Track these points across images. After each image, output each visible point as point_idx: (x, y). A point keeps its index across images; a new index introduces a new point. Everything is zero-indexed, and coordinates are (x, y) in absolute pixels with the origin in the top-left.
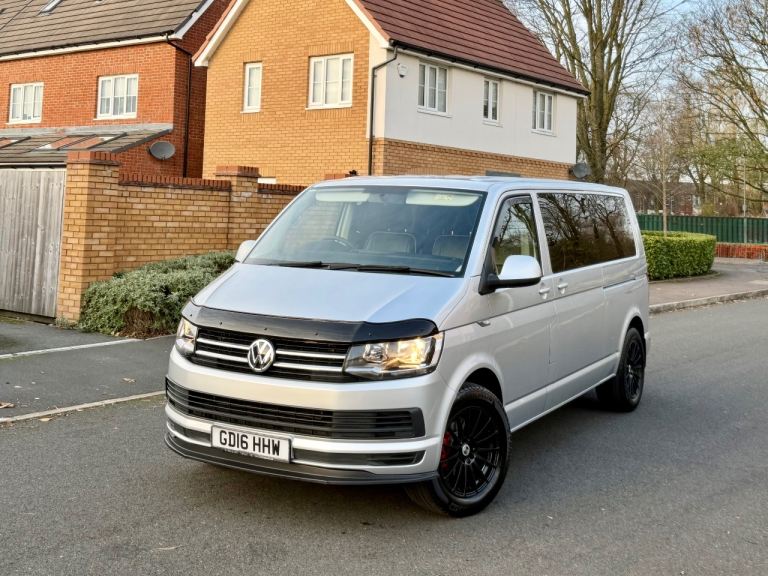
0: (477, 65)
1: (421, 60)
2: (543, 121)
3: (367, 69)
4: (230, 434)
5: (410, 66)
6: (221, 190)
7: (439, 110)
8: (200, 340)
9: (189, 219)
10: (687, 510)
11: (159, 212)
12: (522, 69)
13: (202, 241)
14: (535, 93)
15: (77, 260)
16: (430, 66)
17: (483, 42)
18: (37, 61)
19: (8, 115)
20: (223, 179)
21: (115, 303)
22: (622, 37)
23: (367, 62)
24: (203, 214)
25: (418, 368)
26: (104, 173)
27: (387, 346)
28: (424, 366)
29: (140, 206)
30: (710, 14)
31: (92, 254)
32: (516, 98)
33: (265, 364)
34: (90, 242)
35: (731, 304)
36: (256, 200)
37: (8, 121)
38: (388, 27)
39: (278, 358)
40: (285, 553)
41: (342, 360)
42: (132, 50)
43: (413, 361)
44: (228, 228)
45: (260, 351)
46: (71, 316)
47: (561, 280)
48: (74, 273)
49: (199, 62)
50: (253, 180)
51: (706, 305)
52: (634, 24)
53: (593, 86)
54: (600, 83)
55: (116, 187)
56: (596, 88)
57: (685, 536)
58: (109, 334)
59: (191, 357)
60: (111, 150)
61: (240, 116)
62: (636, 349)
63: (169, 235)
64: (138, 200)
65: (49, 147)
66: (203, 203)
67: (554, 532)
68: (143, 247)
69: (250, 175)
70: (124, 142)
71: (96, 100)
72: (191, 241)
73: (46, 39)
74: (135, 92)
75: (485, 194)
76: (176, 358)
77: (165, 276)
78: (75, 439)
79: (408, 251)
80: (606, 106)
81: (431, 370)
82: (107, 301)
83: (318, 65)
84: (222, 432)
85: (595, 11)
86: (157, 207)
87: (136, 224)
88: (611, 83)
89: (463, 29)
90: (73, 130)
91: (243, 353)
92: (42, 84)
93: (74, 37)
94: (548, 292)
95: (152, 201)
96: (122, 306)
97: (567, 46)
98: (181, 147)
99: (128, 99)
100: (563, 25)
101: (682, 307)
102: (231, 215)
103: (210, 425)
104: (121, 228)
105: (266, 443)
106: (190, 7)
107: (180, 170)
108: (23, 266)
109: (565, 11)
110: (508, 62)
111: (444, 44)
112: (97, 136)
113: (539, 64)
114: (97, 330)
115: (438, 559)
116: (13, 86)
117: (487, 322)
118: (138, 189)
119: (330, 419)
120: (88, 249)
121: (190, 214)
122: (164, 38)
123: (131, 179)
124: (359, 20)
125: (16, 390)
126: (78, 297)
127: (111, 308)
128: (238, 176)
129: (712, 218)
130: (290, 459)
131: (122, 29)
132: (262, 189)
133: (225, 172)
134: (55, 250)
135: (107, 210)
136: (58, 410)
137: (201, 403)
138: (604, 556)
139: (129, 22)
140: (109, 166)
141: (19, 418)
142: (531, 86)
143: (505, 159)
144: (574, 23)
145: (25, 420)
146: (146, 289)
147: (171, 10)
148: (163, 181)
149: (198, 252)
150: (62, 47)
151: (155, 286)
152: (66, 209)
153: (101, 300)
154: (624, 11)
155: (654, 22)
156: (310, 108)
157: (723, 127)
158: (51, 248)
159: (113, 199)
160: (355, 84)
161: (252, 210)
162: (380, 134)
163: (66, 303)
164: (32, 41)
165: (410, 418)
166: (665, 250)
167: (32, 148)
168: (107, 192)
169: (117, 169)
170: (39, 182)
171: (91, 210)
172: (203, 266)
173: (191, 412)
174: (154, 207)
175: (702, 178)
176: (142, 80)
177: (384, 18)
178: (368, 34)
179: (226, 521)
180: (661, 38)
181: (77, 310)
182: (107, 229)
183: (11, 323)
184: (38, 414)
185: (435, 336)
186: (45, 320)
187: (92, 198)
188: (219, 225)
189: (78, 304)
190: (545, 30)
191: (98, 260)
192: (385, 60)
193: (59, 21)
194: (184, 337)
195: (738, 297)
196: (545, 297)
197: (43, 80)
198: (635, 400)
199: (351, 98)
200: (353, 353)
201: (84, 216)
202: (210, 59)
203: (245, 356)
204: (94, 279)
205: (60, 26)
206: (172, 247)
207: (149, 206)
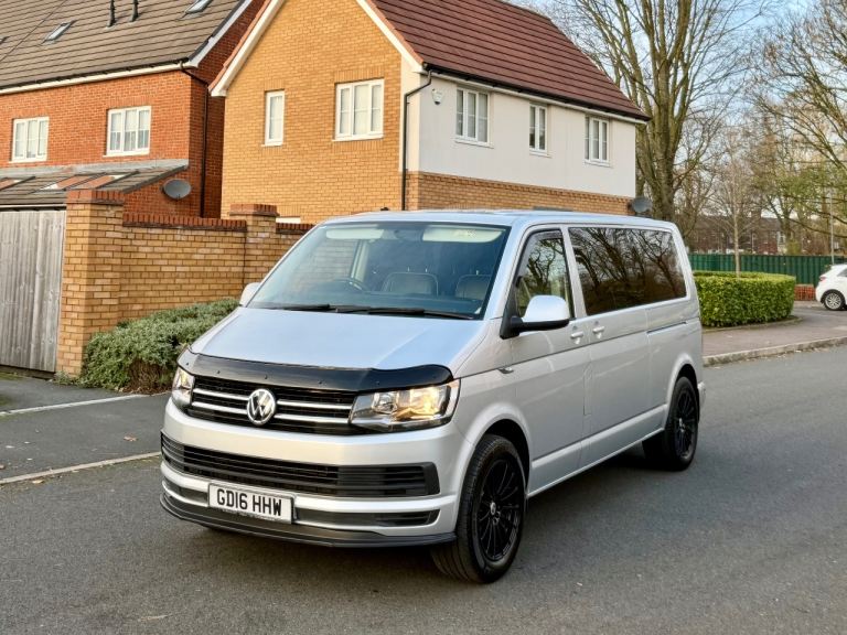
0: (521, 89)
1: (459, 85)
2: (598, 150)
3: (398, 96)
4: (228, 492)
5: (446, 92)
6: (235, 230)
7: (480, 140)
8: (197, 391)
9: (200, 263)
10: (733, 576)
11: (168, 256)
12: (573, 93)
13: (215, 287)
14: (588, 119)
15: (78, 309)
16: (468, 91)
17: (528, 64)
18: (41, 94)
19: (11, 153)
20: (238, 218)
21: (118, 355)
22: (689, 56)
23: (399, 89)
24: (216, 257)
25: (432, 418)
26: (107, 214)
27: (398, 395)
28: (439, 416)
29: (147, 249)
30: (789, 29)
31: (94, 302)
32: (567, 125)
33: (266, 416)
34: (92, 289)
35: (812, 353)
36: (274, 241)
37: (10, 159)
38: (421, 49)
39: (279, 409)
40: (283, 621)
41: (348, 411)
42: (144, 80)
43: (427, 412)
44: (244, 272)
45: (261, 402)
46: (72, 370)
47: (597, 323)
48: (76, 323)
49: (216, 92)
50: (271, 219)
51: (782, 354)
52: (701, 41)
53: (657, 111)
54: (665, 107)
55: (119, 228)
56: (660, 113)
57: (728, 604)
58: (113, 390)
59: (187, 410)
60: (122, 188)
61: (260, 150)
62: (687, 400)
63: (178, 281)
64: (144, 243)
65: (55, 187)
66: (216, 245)
67: (584, 600)
68: (151, 294)
69: (267, 213)
70: (136, 180)
71: (106, 135)
72: (204, 287)
73: (51, 70)
74: (147, 126)
75: (508, 229)
76: (172, 411)
77: (172, 325)
78: (67, 503)
79: (430, 293)
80: (672, 133)
81: (446, 421)
82: (109, 353)
83: (346, 93)
84: (219, 491)
85: (658, 28)
86: (166, 250)
87: (142, 269)
88: (677, 107)
89: (505, 50)
90: (81, 168)
91: (242, 405)
92: (47, 118)
93: (82, 66)
94: (581, 336)
95: (159, 243)
96: (126, 359)
97: (627, 66)
98: (198, 185)
99: (141, 133)
100: (623, 43)
101: (755, 357)
102: (247, 258)
103: (207, 484)
104: (126, 273)
105: (267, 502)
106: (205, 31)
107: (197, 210)
108: (20, 317)
109: (624, 28)
110: (557, 85)
111: (483, 66)
112: (107, 174)
113: (592, 87)
114: (100, 386)
115: (452, 628)
116: (16, 122)
117: (510, 369)
118: (144, 231)
119: (335, 476)
120: (90, 297)
121: (202, 257)
122: (178, 66)
123: (136, 220)
124: (389, 43)
125: (7, 450)
126: (80, 349)
127: (114, 361)
128: (254, 215)
129: (797, 257)
130: (293, 519)
131: (133, 57)
132: (281, 229)
133: (240, 211)
134: (54, 298)
135: (110, 254)
136: (52, 472)
137: (199, 460)
138: (635, 625)
139: (141, 49)
140: (112, 205)
141: (9, 480)
142: (583, 112)
143: (555, 194)
144: (635, 42)
145: (15, 483)
146: (152, 340)
147: (186, 35)
148: (171, 222)
149: (211, 298)
150: (69, 77)
151: (161, 336)
152: (67, 254)
153: (104, 352)
154: (690, 27)
155: (724, 38)
156: (338, 139)
157: (809, 155)
158: (51, 296)
159: (116, 242)
160: (386, 112)
161: (270, 253)
162: (413, 167)
163: (67, 356)
164: (36, 72)
165: (422, 474)
166: (737, 293)
167: (36, 188)
168: (109, 234)
169: (121, 209)
170: (38, 224)
171: (93, 255)
172: (215, 314)
173: (187, 470)
174: (161, 249)
175: (787, 213)
176: (155, 112)
177: (417, 40)
178: (399, 57)
179: (223, 589)
180: (732, 56)
181: (79, 364)
182: (110, 275)
183: (8, 379)
184: (29, 476)
185: (450, 384)
186: (44, 375)
187: (93, 241)
188: (233, 269)
189: (80, 357)
190: (603, 50)
191: (100, 309)
192: (418, 85)
193: (65, 50)
194: (182, 388)
195: (821, 345)
196: (578, 342)
197: (48, 114)
198: (687, 457)
199: (382, 128)
200: (361, 403)
201: (86, 261)
202: (227, 88)
203: (245, 408)
204: (97, 330)
205: (66, 55)
206: (182, 293)
207: (156, 250)
